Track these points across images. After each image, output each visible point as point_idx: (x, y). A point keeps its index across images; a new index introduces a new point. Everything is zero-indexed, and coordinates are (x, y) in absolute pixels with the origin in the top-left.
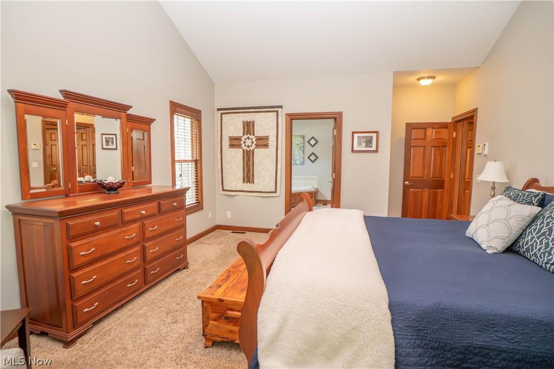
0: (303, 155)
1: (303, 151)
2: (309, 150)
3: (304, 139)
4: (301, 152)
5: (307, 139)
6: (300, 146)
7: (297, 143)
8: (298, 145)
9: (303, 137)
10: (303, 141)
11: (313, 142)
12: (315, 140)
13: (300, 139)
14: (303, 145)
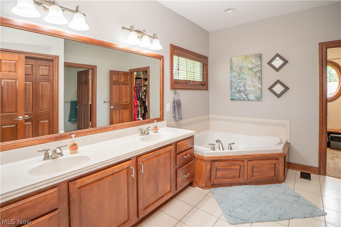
0: (259, 86)
1: (260, 79)
2: (270, 76)
3: (261, 59)
4: (256, 80)
5: (266, 59)
6: (255, 70)
7: (250, 66)
8: (250, 69)
9: (260, 56)
10: (259, 63)
11: (278, 63)
12: (282, 58)
13: (254, 61)
14: (259, 68)
